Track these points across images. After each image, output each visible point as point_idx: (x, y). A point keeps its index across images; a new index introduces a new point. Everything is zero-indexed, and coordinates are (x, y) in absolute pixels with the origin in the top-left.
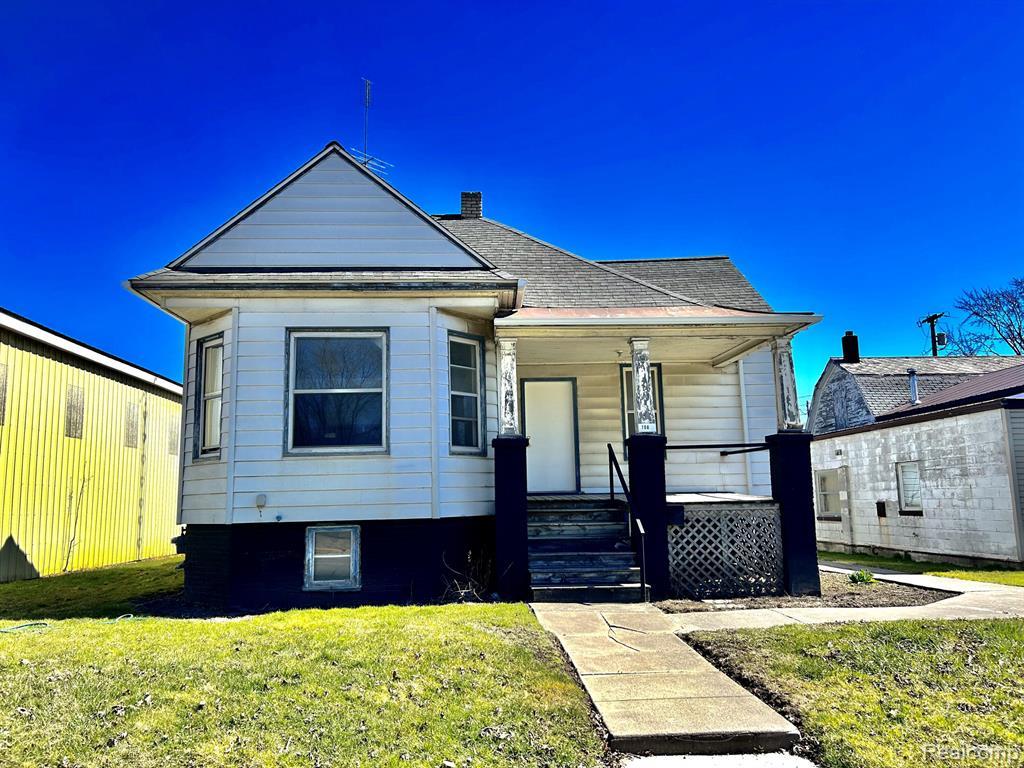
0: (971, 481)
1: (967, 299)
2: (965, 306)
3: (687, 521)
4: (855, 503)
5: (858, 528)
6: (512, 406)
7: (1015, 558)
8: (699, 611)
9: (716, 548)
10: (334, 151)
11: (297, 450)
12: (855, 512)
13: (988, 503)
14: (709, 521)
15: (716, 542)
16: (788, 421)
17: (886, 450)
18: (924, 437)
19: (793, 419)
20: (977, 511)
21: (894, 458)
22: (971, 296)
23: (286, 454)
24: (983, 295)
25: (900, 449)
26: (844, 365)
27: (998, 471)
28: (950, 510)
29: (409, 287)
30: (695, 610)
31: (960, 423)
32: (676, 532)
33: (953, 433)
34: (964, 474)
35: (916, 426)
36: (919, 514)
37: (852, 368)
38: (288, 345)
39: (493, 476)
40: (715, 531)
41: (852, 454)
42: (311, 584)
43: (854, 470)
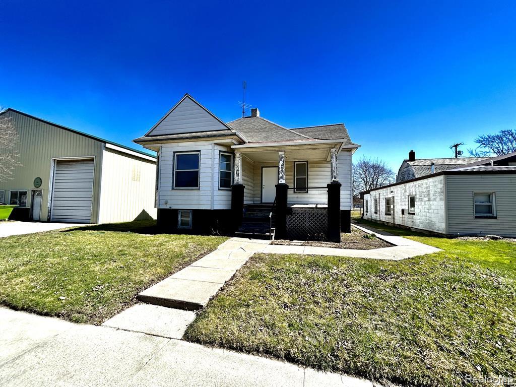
0: (431, 203)
1: (480, 139)
2: (479, 141)
3: (294, 214)
4: (396, 209)
5: (396, 218)
6: (238, 175)
7: (444, 233)
8: (282, 245)
9: (304, 223)
10: (187, 96)
11: (176, 188)
12: (395, 212)
13: (436, 211)
14: (302, 214)
15: (304, 221)
16: (333, 179)
17: (405, 191)
18: (417, 186)
19: (335, 178)
20: (433, 214)
21: (407, 194)
22: (482, 138)
23: (173, 189)
24: (487, 137)
25: (410, 191)
26: (408, 162)
27: (441, 199)
28: (424, 213)
29: (204, 137)
30: (280, 244)
31: (429, 181)
32: (290, 217)
33: (426, 184)
34: (429, 200)
35: (415, 182)
36: (414, 214)
37: (411, 163)
38: (174, 157)
39: (231, 197)
40: (303, 217)
41: (395, 193)
42: (180, 226)
43: (396, 198)
